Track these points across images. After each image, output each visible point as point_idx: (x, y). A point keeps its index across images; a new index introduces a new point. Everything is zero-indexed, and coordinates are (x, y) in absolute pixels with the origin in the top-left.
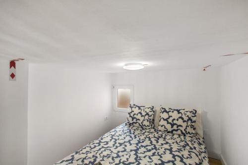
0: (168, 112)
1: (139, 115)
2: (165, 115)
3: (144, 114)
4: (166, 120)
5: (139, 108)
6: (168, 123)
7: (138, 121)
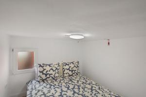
0: (68, 65)
1: (51, 70)
2: (67, 67)
3: (54, 69)
4: (69, 69)
5: (49, 65)
6: (70, 71)
7: (51, 75)
